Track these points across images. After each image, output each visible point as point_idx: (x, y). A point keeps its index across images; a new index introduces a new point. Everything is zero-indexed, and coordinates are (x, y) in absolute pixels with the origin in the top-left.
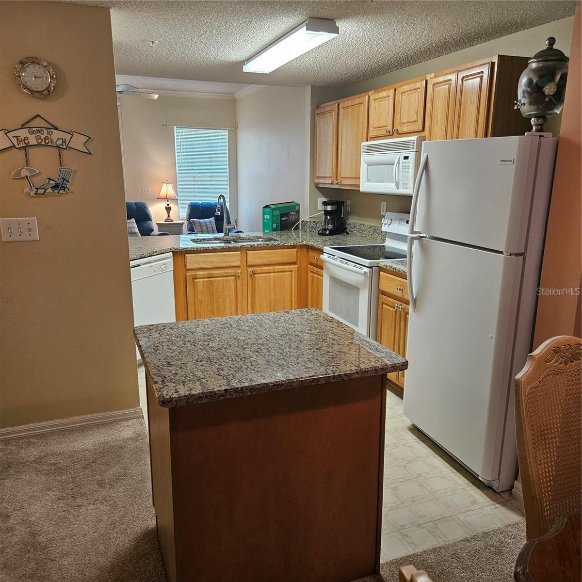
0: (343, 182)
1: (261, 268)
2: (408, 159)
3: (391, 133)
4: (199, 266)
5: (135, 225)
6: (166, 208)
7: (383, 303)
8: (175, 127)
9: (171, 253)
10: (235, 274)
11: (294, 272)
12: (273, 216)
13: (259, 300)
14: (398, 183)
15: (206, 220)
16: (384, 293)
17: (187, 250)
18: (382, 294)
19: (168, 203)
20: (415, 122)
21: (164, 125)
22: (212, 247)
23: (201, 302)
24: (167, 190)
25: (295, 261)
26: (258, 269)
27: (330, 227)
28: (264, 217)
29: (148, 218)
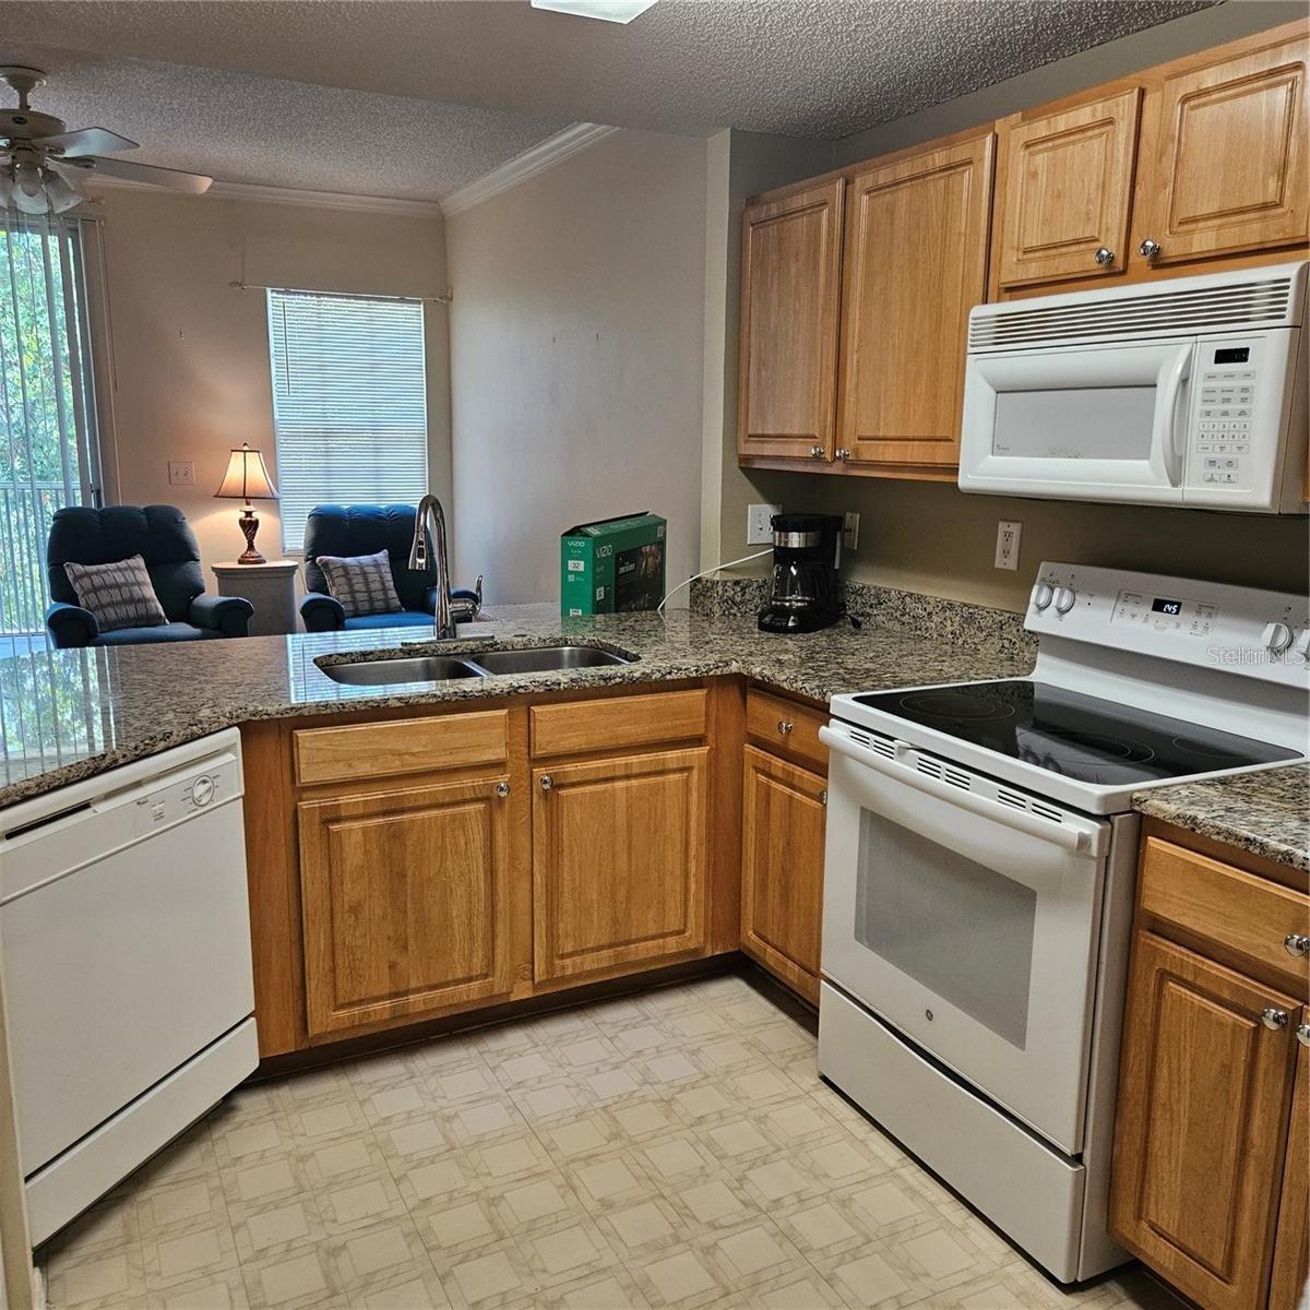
0: (866, 456)
1: (582, 766)
2: (1246, 360)
3: (1119, 264)
4: (348, 773)
5: (145, 577)
6: (242, 523)
7: (1164, 976)
8: (269, 290)
9: (236, 730)
10: (485, 793)
11: (695, 773)
12: (596, 562)
13: (573, 881)
14: (1181, 457)
15: (364, 559)
16: (1161, 928)
17: (301, 716)
18: (1153, 931)
19: (248, 508)
20: (1265, 207)
21: (235, 284)
22: (400, 699)
23: (355, 910)
24: (244, 469)
25: (701, 731)
26: (570, 767)
27: (796, 601)
28: (564, 565)
29: (183, 551)
